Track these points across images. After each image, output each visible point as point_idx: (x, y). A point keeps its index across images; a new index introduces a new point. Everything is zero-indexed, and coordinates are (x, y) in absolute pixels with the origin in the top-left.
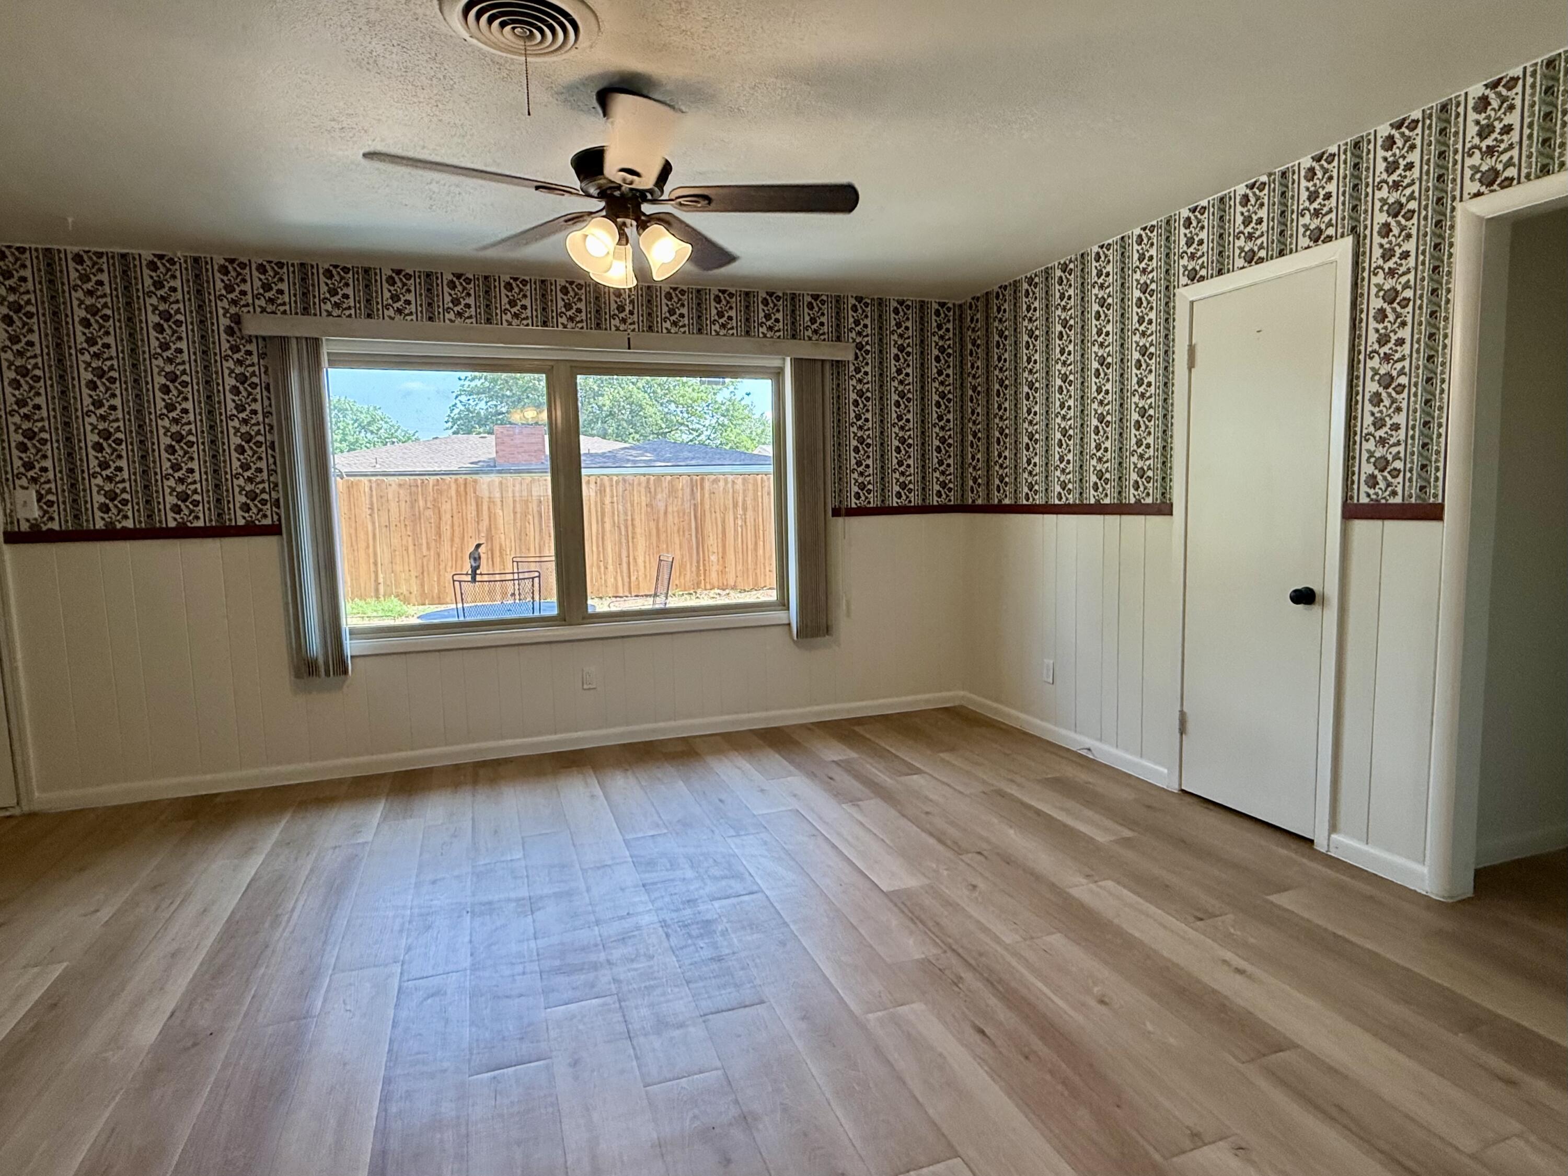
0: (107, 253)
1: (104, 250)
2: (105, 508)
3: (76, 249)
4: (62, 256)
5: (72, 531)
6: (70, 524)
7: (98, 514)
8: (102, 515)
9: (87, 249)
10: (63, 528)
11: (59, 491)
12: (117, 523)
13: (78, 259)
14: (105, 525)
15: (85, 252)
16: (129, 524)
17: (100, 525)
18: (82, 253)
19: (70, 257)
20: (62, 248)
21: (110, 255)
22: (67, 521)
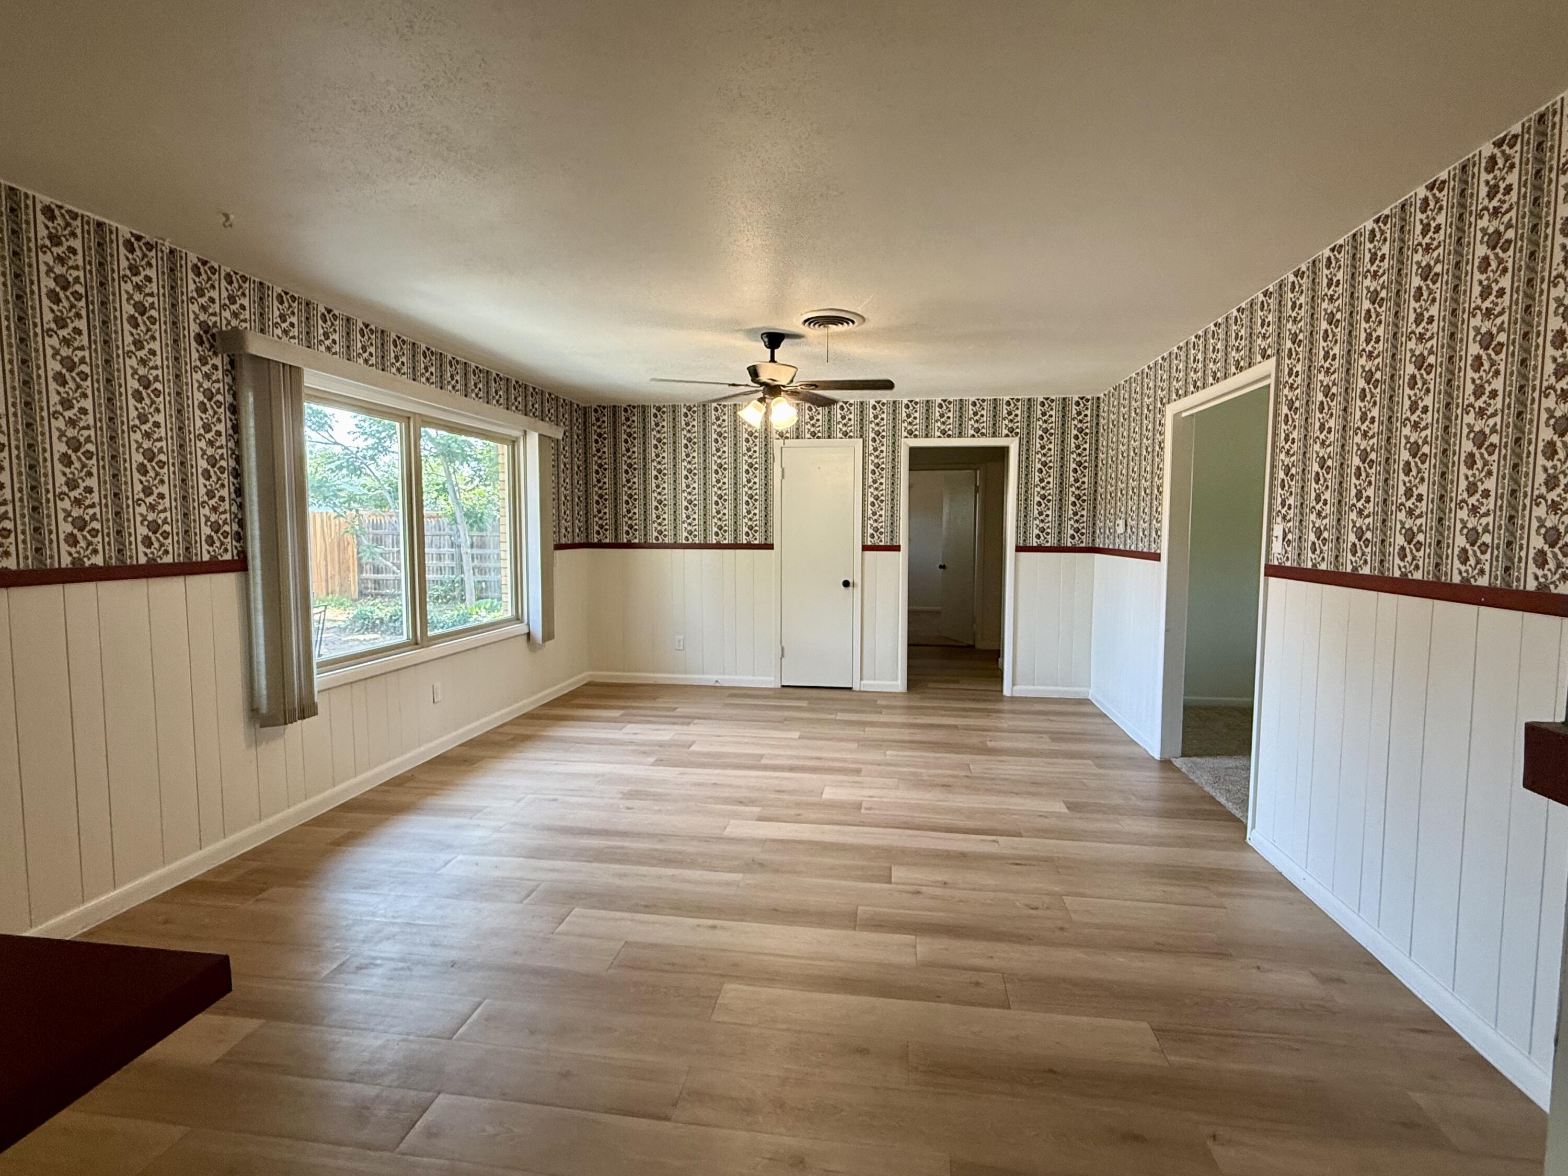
0: (82, 216)
1: (80, 212)
2: (72, 540)
3: (47, 200)
4: (30, 202)
5: (33, 570)
6: (30, 561)
7: (64, 547)
8: (69, 549)
9: (59, 203)
10: (22, 566)
11: (18, 516)
12: (85, 560)
13: (49, 212)
14: (73, 563)
15: (57, 206)
16: (98, 560)
17: (66, 561)
18: (53, 206)
19: (39, 207)
20: (30, 193)
21: (86, 218)
22: (26, 558)
